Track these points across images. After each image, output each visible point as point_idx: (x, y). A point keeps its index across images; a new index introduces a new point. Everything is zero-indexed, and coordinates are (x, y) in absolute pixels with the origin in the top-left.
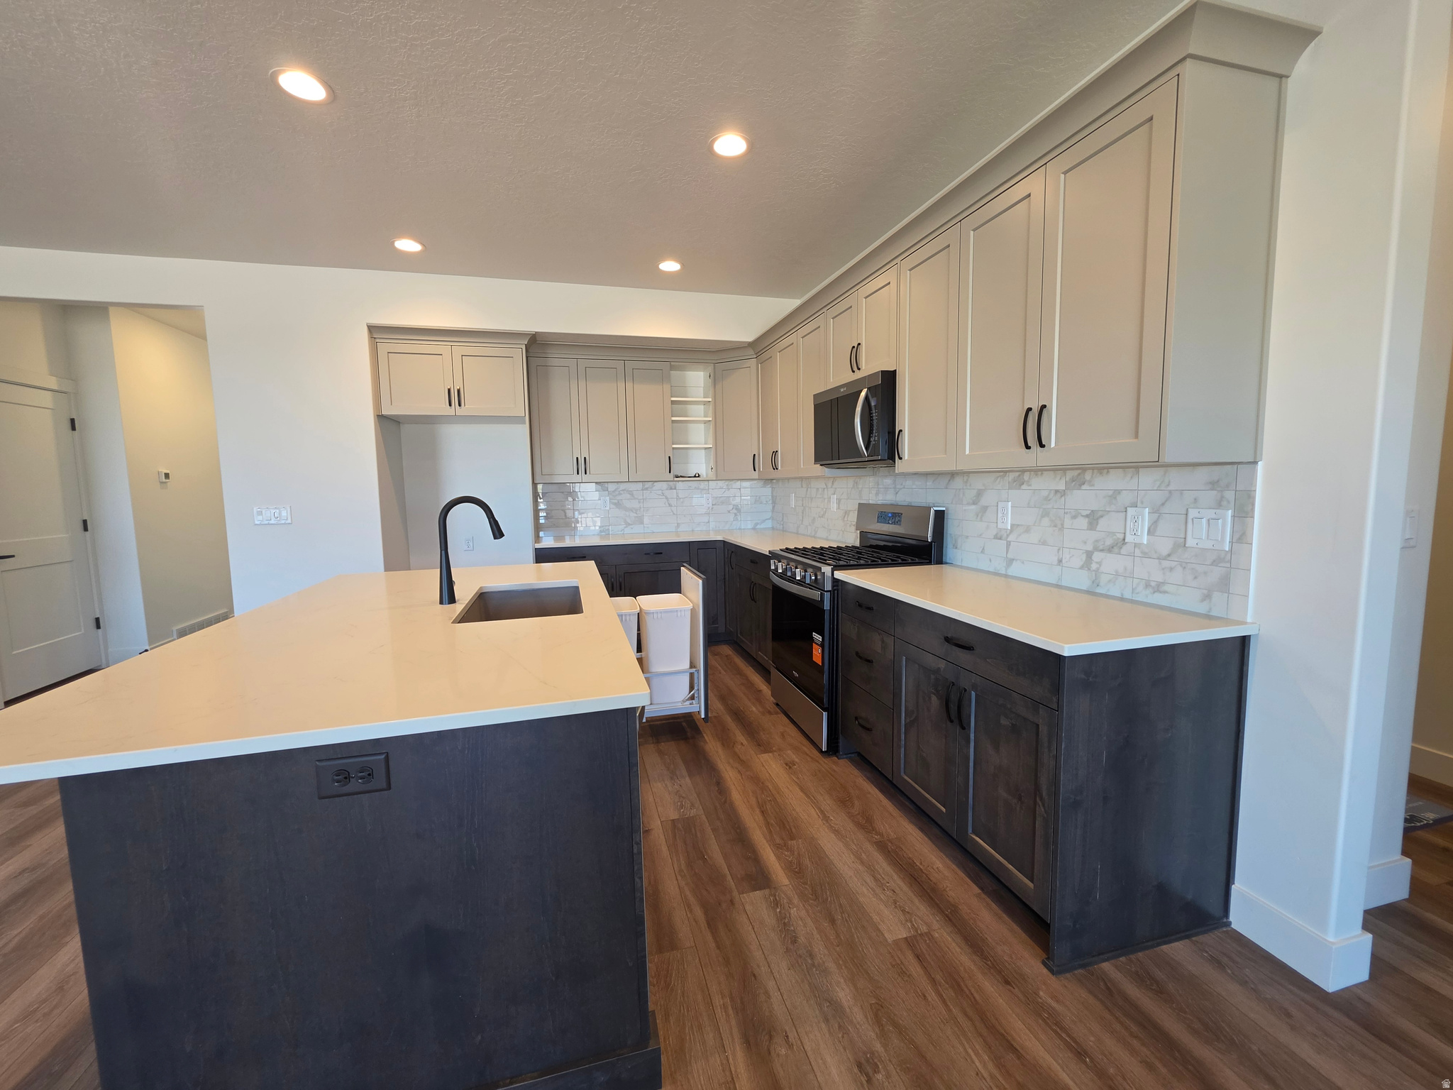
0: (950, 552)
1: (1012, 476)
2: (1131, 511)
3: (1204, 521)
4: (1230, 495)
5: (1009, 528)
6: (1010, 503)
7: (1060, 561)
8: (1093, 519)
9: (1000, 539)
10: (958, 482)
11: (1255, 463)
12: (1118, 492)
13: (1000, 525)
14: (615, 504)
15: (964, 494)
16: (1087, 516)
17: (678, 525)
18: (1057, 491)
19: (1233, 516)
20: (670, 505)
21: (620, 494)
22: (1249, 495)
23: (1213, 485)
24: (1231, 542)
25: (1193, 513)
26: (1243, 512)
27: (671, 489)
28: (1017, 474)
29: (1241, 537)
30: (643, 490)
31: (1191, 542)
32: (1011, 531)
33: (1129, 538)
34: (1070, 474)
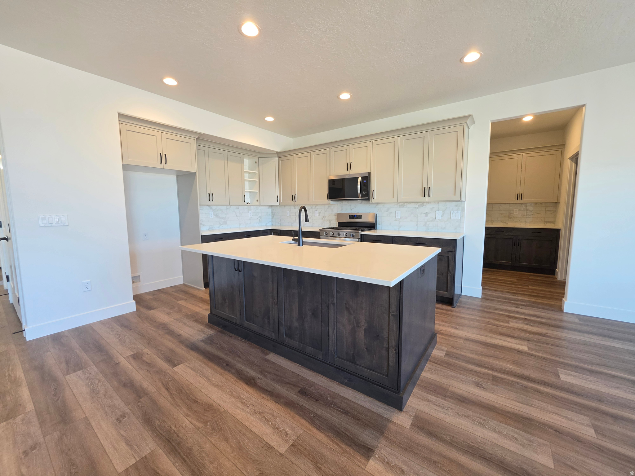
0: (378, 226)
1: (400, 204)
2: (437, 212)
3: (455, 213)
4: (460, 208)
5: (400, 218)
6: (400, 211)
7: (417, 225)
8: (426, 214)
9: (397, 221)
10: (380, 206)
11: (465, 201)
12: (434, 208)
13: (397, 217)
14: (215, 215)
15: (382, 209)
16: (425, 214)
17: (240, 224)
18: (415, 208)
19: (461, 212)
20: (237, 216)
21: (217, 211)
22: (464, 208)
23: (456, 206)
24: (461, 217)
25: (452, 212)
26: (463, 210)
27: (237, 209)
28: (402, 203)
29: (462, 216)
30: (226, 209)
31: (452, 218)
32: (400, 219)
33: (437, 218)
34: (419, 204)
